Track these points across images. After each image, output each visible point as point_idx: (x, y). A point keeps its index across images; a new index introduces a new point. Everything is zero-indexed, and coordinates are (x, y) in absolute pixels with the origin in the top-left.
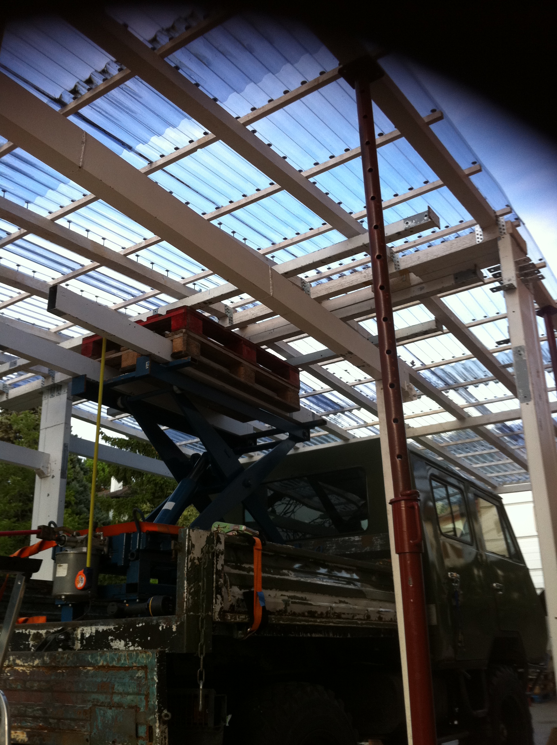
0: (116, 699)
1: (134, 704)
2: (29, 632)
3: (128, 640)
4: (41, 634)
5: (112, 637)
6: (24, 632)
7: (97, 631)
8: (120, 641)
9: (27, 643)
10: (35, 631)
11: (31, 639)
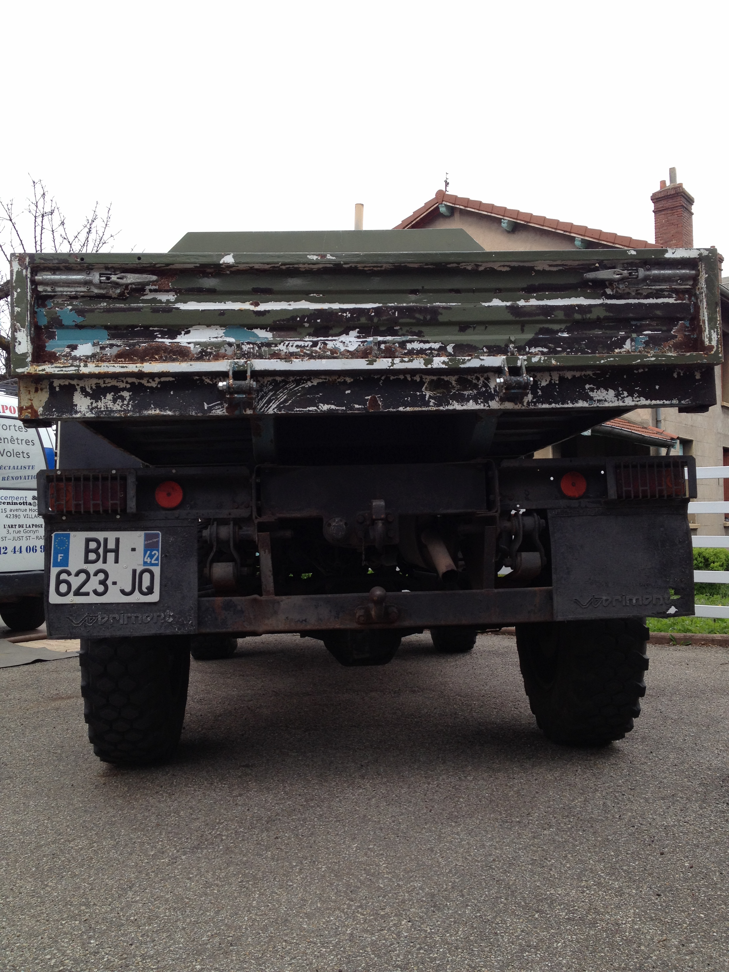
2: (421, 378)
3: (620, 389)
5: (591, 386)
8: (608, 391)
9: (418, 394)
11: (426, 388)
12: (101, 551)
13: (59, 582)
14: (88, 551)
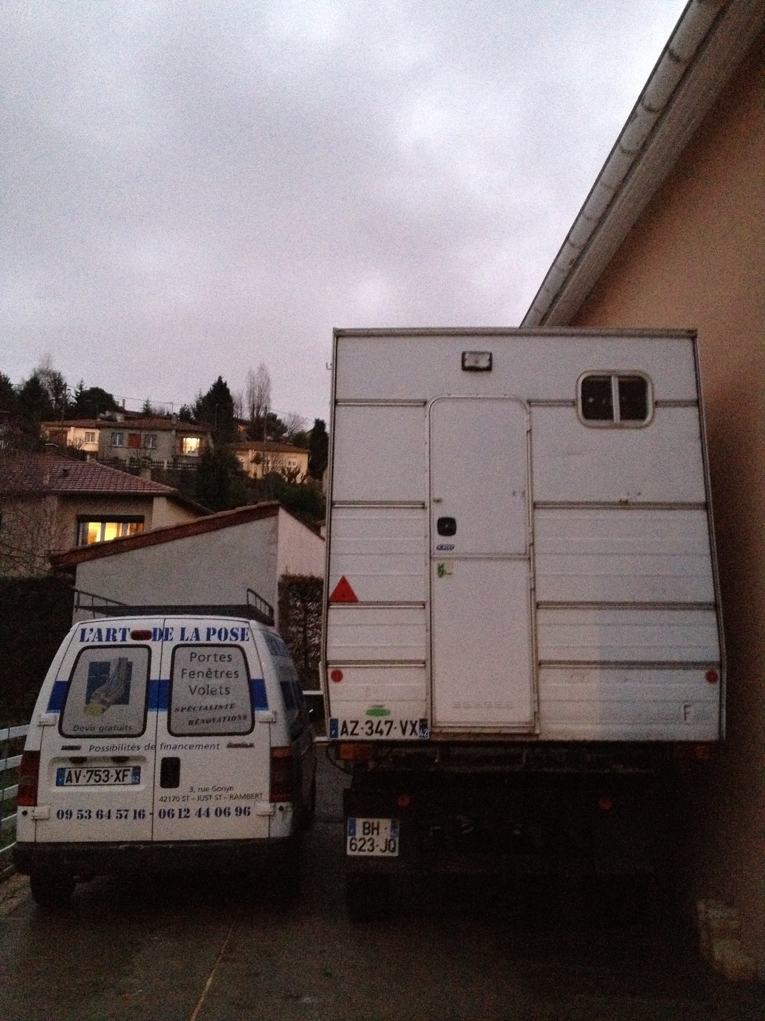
12: (371, 829)
13: (351, 844)
14: (364, 828)
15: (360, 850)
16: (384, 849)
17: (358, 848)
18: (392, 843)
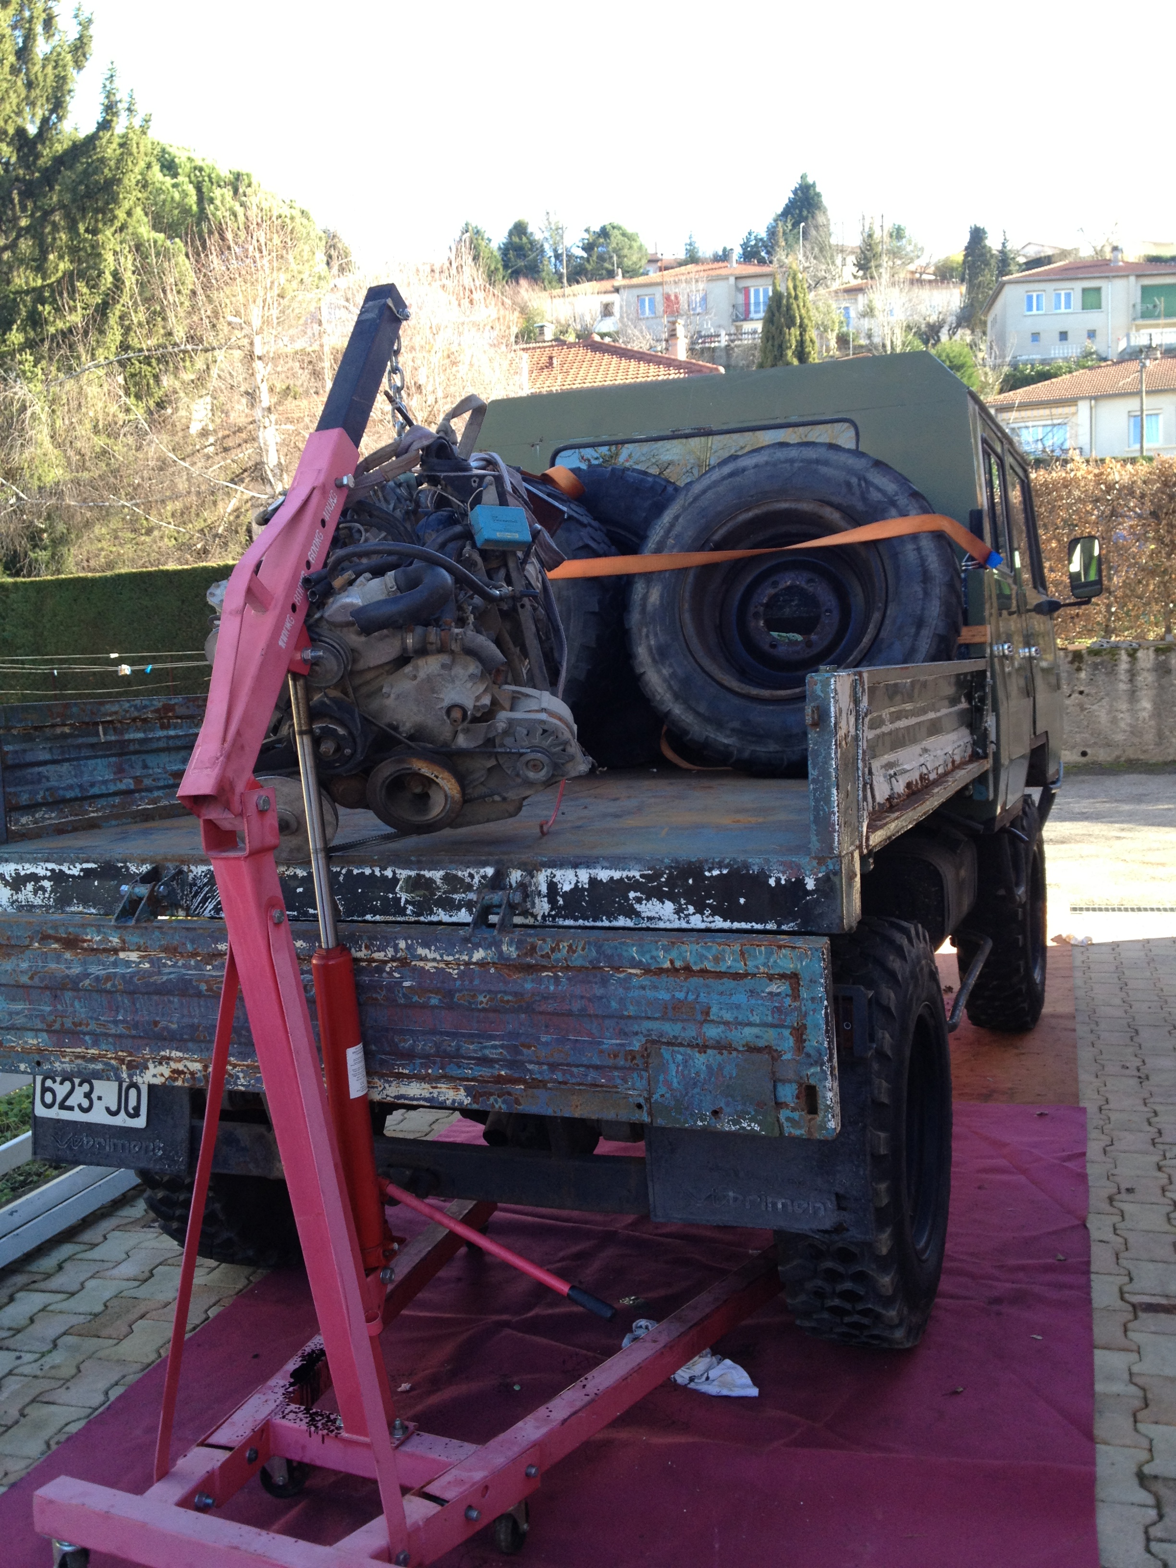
0: (712, 1032)
1: (761, 1043)
2: (394, 873)
3: (683, 901)
4: (430, 879)
5: (638, 894)
6: (378, 873)
7: (593, 881)
8: (663, 903)
9: (391, 896)
10: (413, 873)
11: (401, 888)
13: (44, 1090)
15: (62, 1106)
16: (114, 1108)
17: (59, 1099)
18: (133, 1092)
